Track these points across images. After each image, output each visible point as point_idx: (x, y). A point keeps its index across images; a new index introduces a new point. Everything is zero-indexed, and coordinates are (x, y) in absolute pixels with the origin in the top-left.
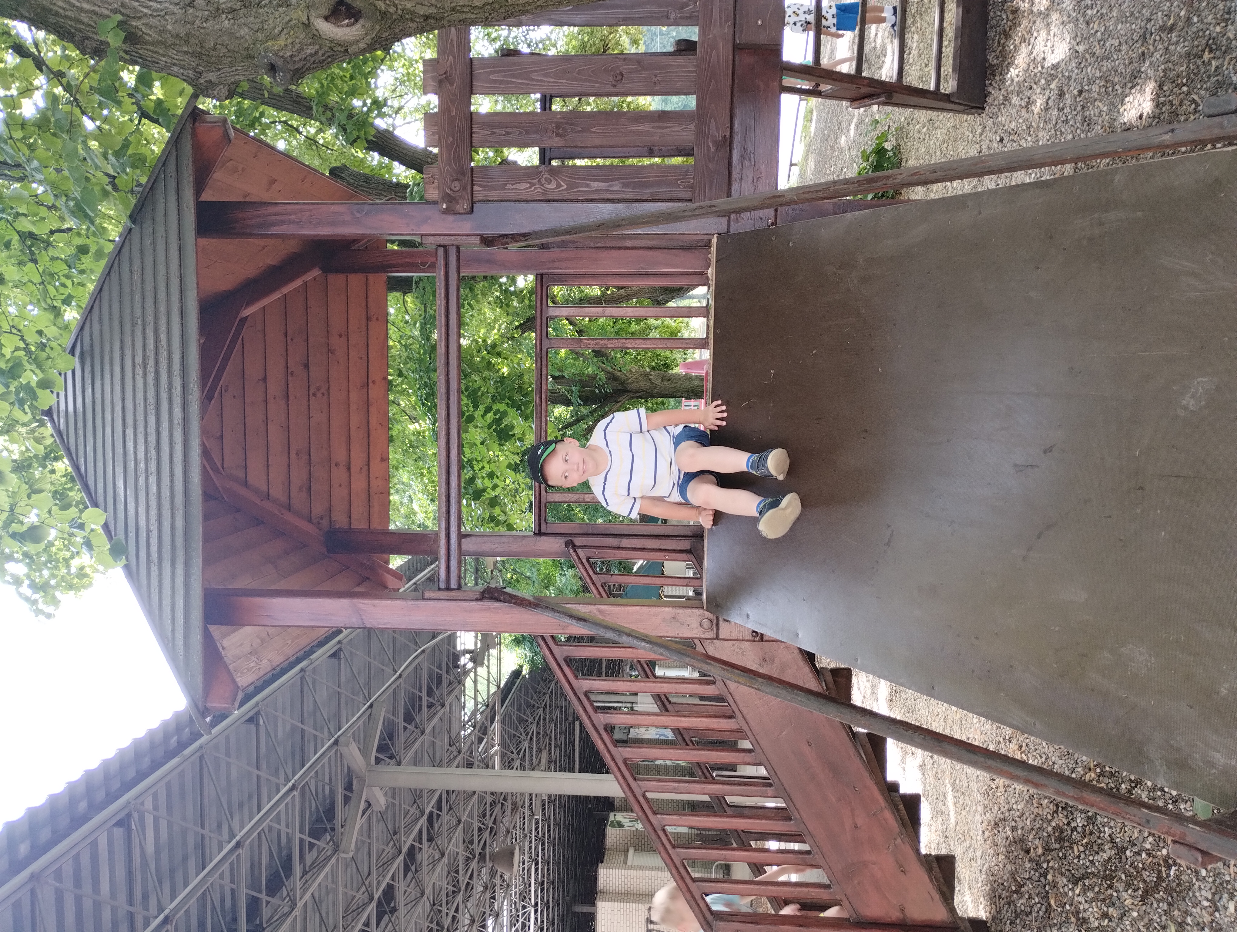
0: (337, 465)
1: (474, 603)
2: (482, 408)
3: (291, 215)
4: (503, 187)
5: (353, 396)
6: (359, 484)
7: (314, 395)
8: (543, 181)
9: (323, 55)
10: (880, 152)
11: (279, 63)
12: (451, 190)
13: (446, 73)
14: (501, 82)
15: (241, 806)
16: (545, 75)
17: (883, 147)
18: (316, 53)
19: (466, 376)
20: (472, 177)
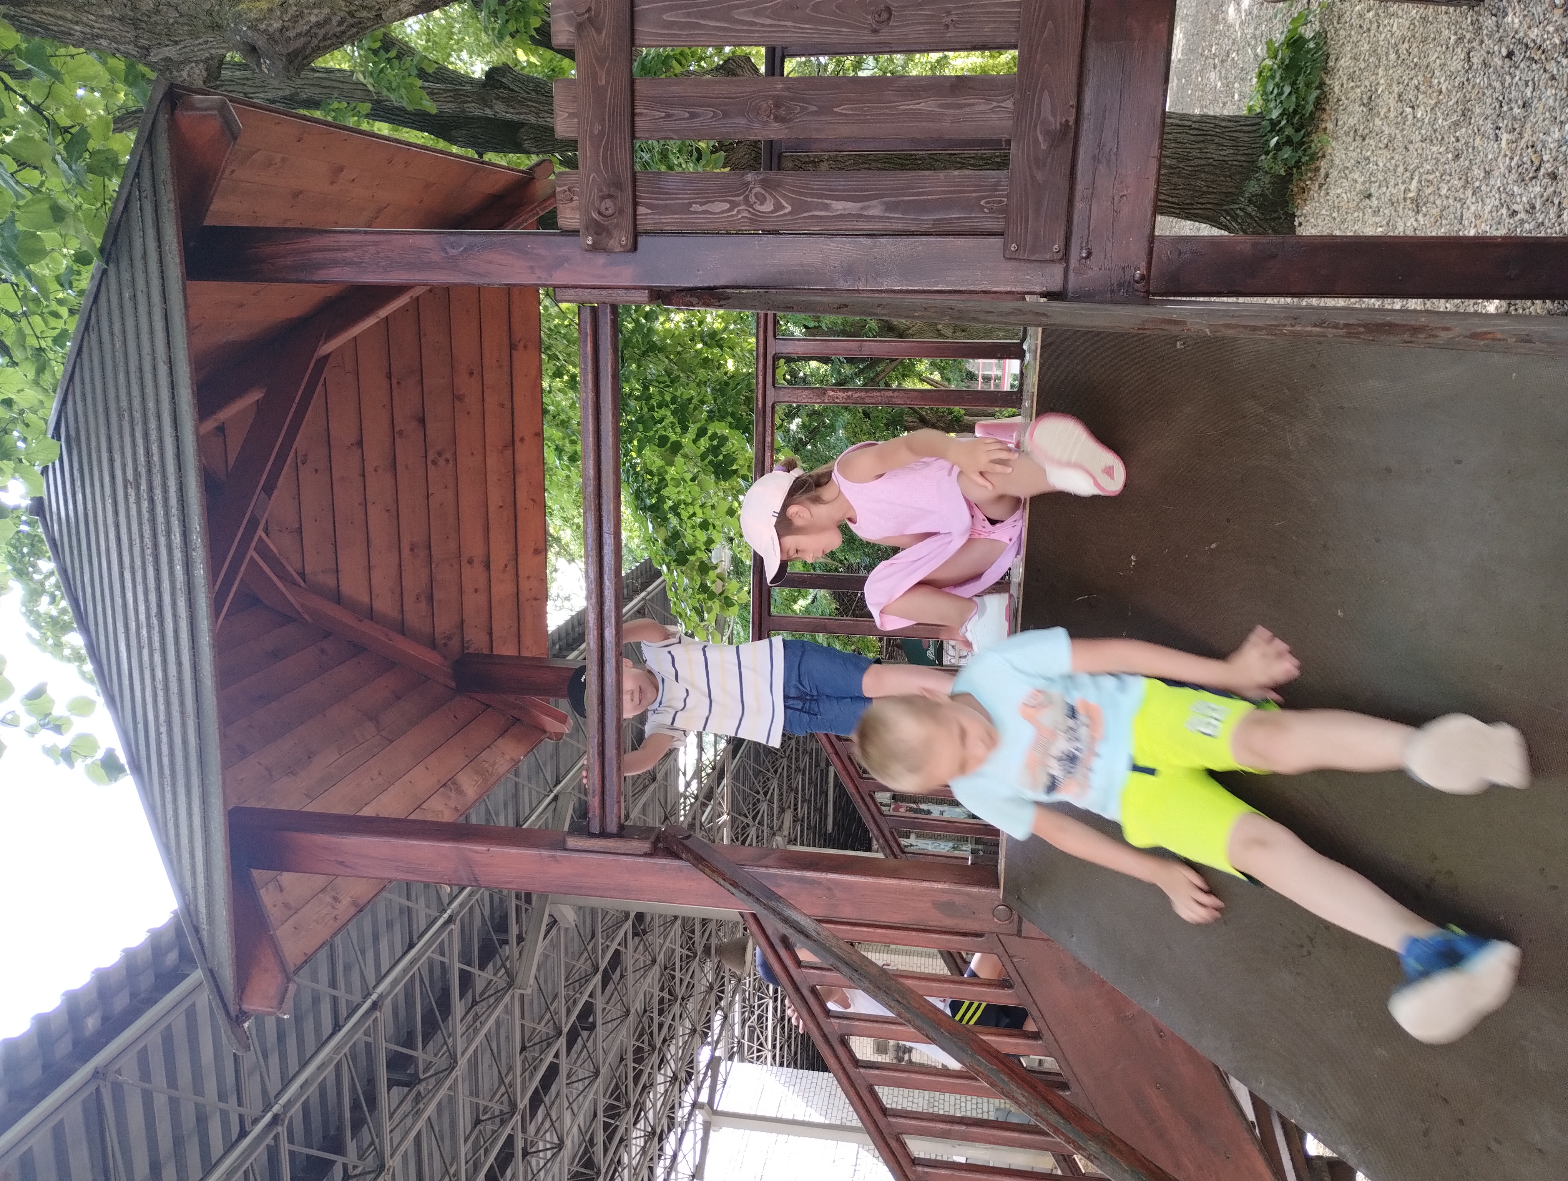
0: (470, 562)
1: (641, 860)
3: (346, 250)
4: (685, 209)
5: (492, 461)
6: (502, 588)
7: (434, 463)
8: (752, 199)
9: (340, 23)
11: (261, 42)
12: (600, 213)
13: (589, 10)
14: (683, 26)
16: (757, 13)
17: (1301, 37)
18: (327, 21)
19: (673, 381)
20: (634, 190)
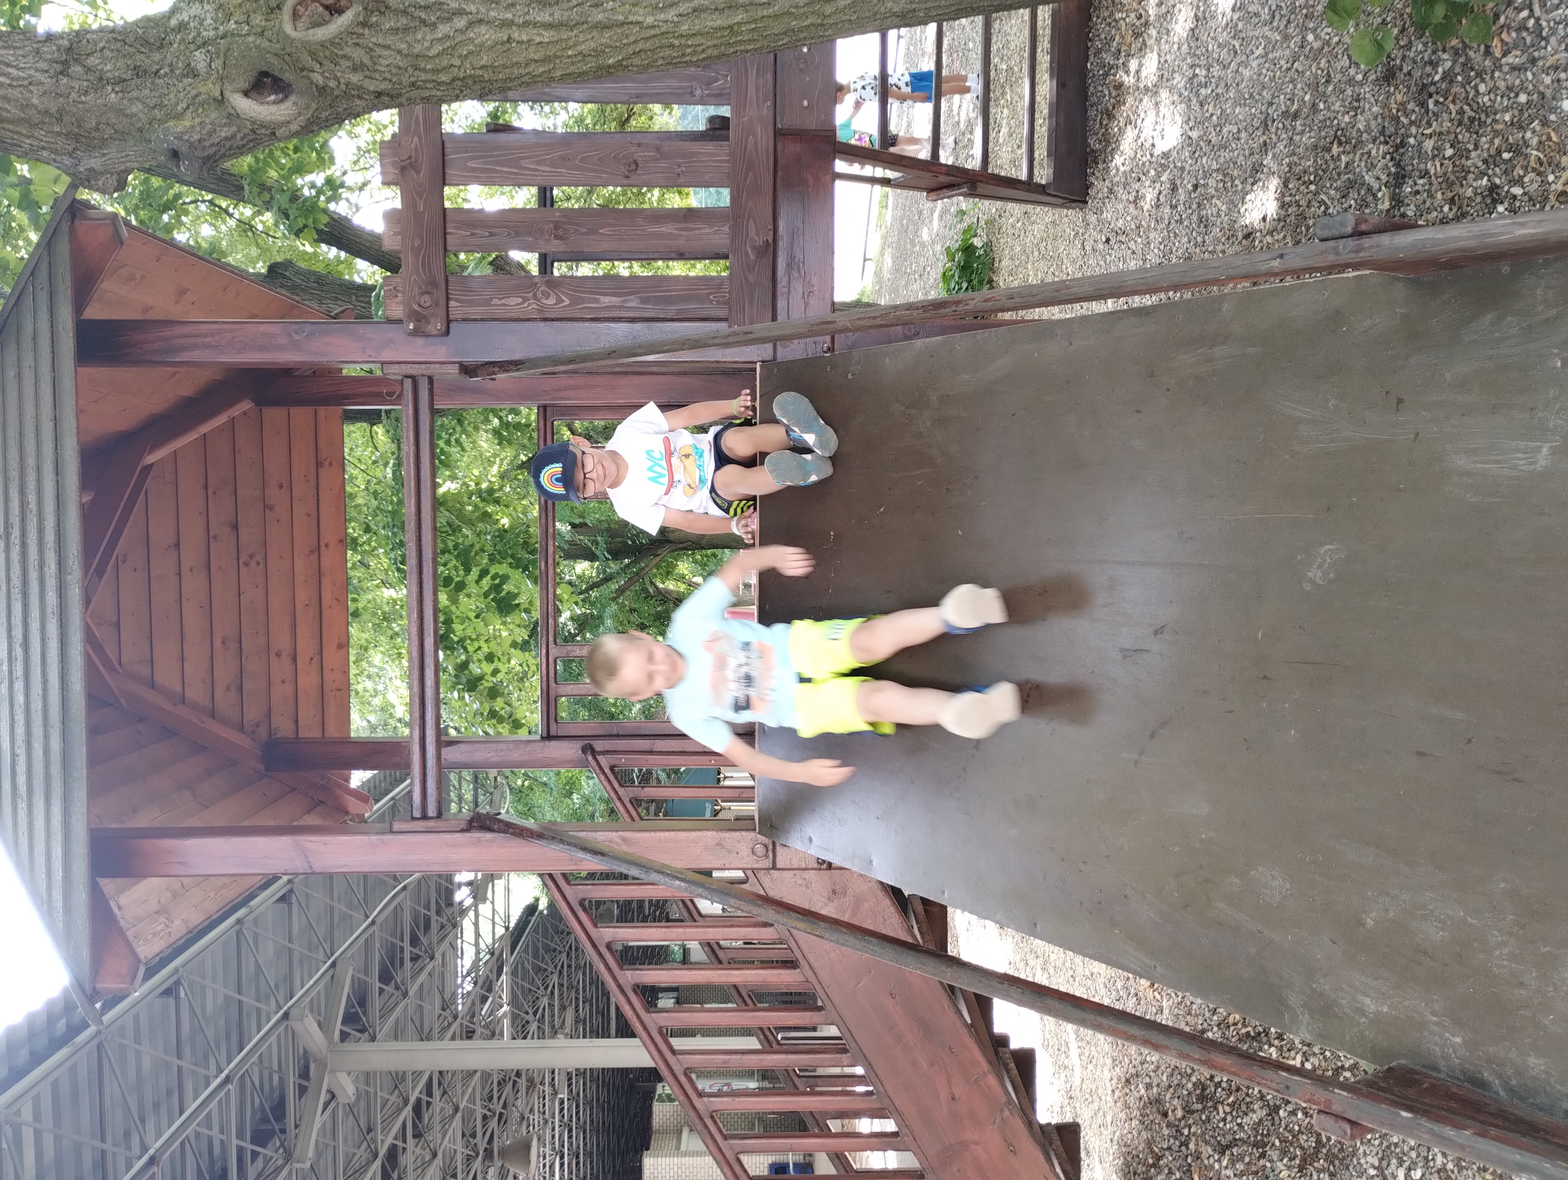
0: (278, 655)
1: (459, 835)
2: (475, 572)
3: (206, 336)
4: (488, 302)
5: (300, 564)
6: (308, 680)
7: (246, 564)
8: (539, 295)
9: (242, 139)
10: (968, 249)
11: (183, 149)
12: (420, 305)
13: (410, 157)
14: (483, 170)
15: (157, 1106)
16: (538, 163)
17: (972, 244)
18: (233, 136)
19: (454, 531)
20: (447, 289)
